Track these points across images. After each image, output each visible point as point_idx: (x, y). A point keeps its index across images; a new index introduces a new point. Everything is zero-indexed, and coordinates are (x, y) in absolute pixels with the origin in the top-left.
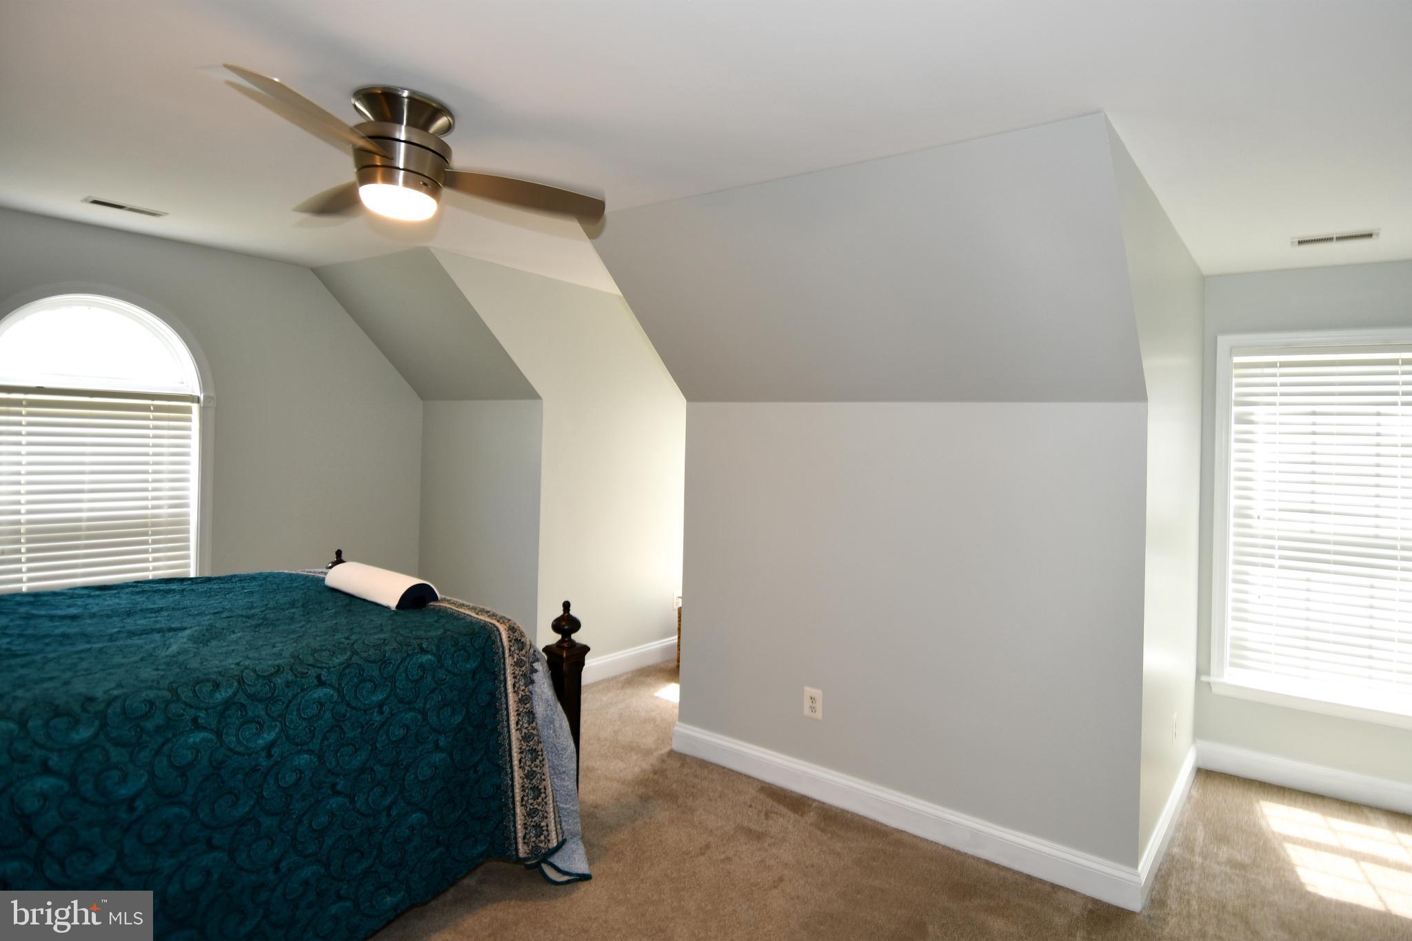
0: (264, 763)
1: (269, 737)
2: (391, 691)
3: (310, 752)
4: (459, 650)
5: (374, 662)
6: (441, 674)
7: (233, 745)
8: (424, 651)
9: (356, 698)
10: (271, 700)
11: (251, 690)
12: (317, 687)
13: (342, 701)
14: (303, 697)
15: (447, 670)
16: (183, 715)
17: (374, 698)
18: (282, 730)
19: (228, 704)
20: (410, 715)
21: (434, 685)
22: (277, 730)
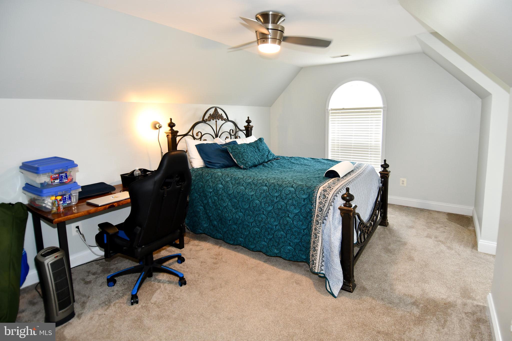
0: (251, 199)
1: (253, 193)
2: (280, 194)
3: (259, 201)
4: (302, 190)
5: (278, 185)
6: (294, 195)
7: (247, 192)
8: (292, 187)
9: (272, 192)
10: (256, 185)
11: (254, 182)
12: (265, 186)
13: (268, 192)
14: (261, 187)
15: (296, 195)
16: (241, 182)
17: (276, 194)
18: (255, 193)
19: (249, 183)
20: (283, 203)
21: (291, 198)
22: (254, 193)
